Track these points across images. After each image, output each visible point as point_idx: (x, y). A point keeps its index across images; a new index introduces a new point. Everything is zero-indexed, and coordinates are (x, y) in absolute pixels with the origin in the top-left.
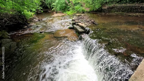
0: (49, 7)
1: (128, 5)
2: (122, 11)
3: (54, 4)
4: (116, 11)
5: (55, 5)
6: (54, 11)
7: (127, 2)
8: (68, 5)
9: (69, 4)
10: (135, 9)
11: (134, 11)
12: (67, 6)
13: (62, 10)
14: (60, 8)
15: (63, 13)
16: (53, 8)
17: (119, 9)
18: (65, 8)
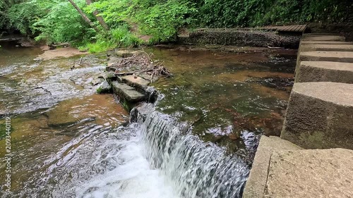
0: (23, 31)
1: (226, 30)
2: (218, 43)
3: (40, 21)
4: (207, 43)
5: (47, 23)
6: (42, 42)
7: (223, 24)
8: (90, 27)
9: (92, 24)
10: (239, 38)
11: (236, 43)
12: (86, 29)
13: (73, 38)
14: (65, 35)
15: (74, 47)
16: (38, 33)
17: (212, 39)
18: (81, 35)
